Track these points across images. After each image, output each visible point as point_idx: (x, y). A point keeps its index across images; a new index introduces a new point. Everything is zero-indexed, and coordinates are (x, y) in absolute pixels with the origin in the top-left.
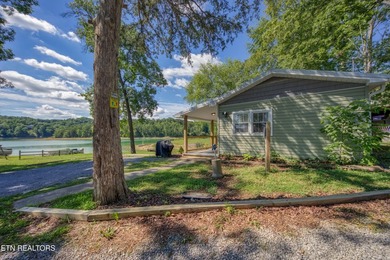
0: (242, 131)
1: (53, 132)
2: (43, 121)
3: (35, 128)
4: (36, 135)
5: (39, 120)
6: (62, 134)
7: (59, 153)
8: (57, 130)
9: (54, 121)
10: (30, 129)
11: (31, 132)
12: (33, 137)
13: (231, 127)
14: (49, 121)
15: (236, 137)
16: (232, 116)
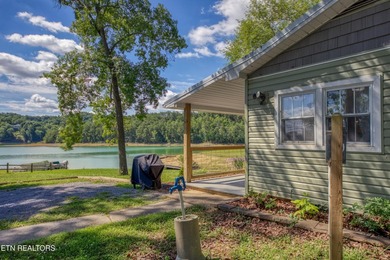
0: (300, 138)
1: (43, 135)
2: (32, 119)
3: (23, 130)
4: (23, 139)
5: (28, 118)
6: (54, 138)
7: (32, 168)
8: (49, 132)
9: (46, 118)
10: (16, 130)
11: (18, 135)
12: (19, 141)
13: (274, 129)
14: (39, 119)
15: (286, 153)
16: (275, 102)
